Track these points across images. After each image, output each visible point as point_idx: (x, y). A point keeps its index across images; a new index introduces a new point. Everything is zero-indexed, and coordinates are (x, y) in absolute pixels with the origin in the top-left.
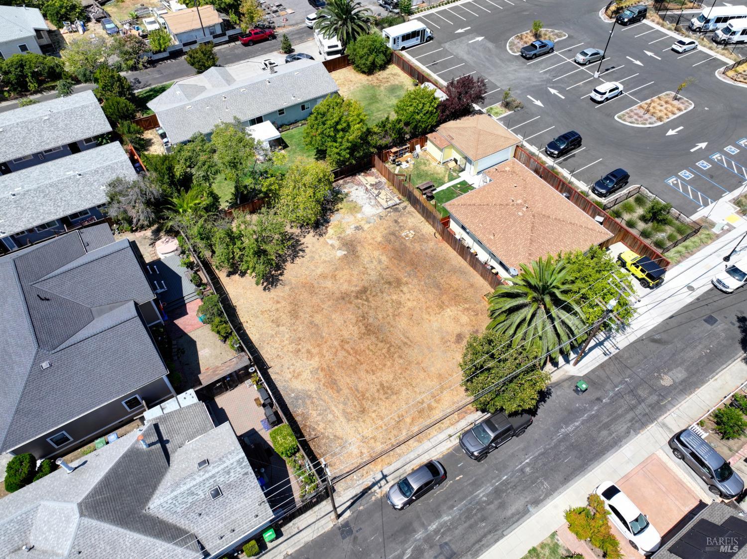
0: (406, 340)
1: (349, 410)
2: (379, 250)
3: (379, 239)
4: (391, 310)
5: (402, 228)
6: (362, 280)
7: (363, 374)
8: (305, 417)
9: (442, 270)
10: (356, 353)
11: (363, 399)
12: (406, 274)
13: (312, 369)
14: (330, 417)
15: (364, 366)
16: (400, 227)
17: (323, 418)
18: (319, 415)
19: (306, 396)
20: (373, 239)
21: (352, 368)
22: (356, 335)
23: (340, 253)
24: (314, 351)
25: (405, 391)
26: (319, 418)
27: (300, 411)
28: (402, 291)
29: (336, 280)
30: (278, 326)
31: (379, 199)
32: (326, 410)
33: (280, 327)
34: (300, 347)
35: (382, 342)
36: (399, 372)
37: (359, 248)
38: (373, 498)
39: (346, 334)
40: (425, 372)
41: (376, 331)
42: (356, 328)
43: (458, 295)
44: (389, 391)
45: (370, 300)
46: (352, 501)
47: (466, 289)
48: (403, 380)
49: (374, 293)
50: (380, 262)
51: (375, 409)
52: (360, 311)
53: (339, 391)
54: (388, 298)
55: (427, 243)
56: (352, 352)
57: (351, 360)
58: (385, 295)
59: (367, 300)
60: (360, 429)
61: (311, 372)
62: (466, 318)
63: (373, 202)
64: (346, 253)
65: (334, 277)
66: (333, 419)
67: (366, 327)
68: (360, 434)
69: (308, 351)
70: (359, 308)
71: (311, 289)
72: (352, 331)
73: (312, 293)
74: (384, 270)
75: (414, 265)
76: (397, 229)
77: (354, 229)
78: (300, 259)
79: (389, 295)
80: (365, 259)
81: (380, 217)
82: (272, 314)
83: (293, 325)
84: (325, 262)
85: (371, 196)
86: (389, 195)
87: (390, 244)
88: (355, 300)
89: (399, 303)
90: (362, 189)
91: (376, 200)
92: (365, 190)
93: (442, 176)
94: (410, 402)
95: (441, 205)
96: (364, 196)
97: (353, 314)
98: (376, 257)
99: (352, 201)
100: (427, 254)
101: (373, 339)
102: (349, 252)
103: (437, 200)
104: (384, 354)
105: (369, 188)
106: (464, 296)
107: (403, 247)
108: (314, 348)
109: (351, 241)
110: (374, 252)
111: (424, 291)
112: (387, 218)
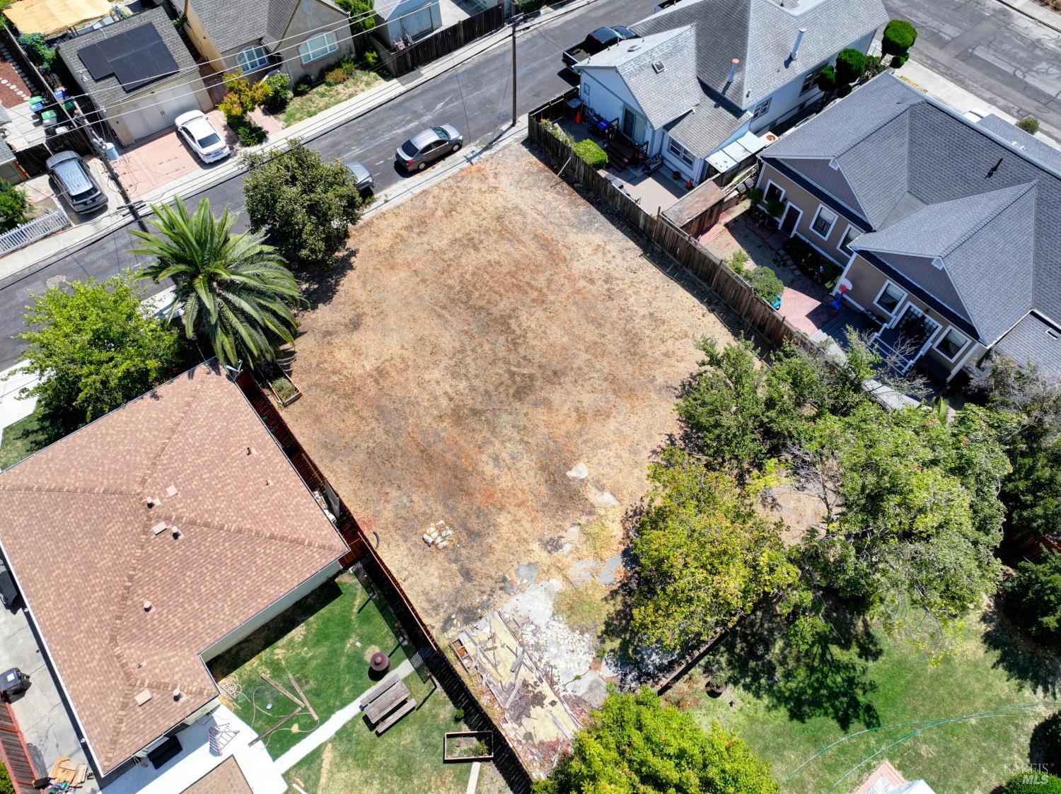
1: (518, 218)
2: (503, 490)
4: (469, 360)
5: (453, 556)
7: (504, 259)
8: (572, 203)
9: (372, 445)
10: (519, 287)
11: (500, 231)
12: (442, 434)
13: (579, 258)
14: (541, 208)
15: (504, 270)
16: (456, 561)
17: (550, 204)
18: (555, 208)
19: (580, 226)
21: (522, 267)
23: (580, 471)
24: (582, 283)
25: (443, 244)
26: (554, 204)
27: (582, 209)
28: (451, 399)
29: (577, 410)
31: (513, 644)
32: (548, 214)
33: (647, 313)
34: (606, 287)
35: (481, 308)
36: (452, 269)
37: (544, 489)
40: (415, 271)
43: (347, 396)
44: (465, 242)
45: (507, 376)
47: (330, 411)
48: (446, 257)
49: (501, 389)
51: (485, 222)
53: (536, 237)
54: (476, 383)
55: (397, 516)
56: (526, 288)
58: (482, 389)
59: (512, 375)
62: (338, 358)
63: (529, 639)
64: (570, 474)
65: (581, 418)
66: (537, 206)
67: (509, 328)
69: (592, 281)
70: (525, 358)
71: (618, 388)
72: (530, 319)
73: (612, 379)
74: (487, 442)
75: (427, 457)
76: (464, 551)
77: (563, 541)
78: (660, 446)
79: (473, 389)
80: (527, 463)
81: (504, 585)
82: (670, 334)
83: (629, 320)
84: (606, 446)
85: (536, 655)
86: (489, 667)
87: (479, 508)
88: (534, 372)
89: (455, 375)
90: (563, 680)
91: (521, 644)
92: (555, 679)
93: (337, 776)
94: (436, 232)
95: (353, 645)
96: (556, 656)
97: (533, 348)
98: (506, 470)
99: (582, 633)
100: (399, 487)
101: (496, 312)
102: (565, 476)
103: (361, 661)
104: (477, 290)
105: (545, 688)
106: (336, 397)
107: (450, 502)
108: (584, 287)
109: (563, 508)
110: (510, 484)
111: (408, 403)
112: (488, 584)
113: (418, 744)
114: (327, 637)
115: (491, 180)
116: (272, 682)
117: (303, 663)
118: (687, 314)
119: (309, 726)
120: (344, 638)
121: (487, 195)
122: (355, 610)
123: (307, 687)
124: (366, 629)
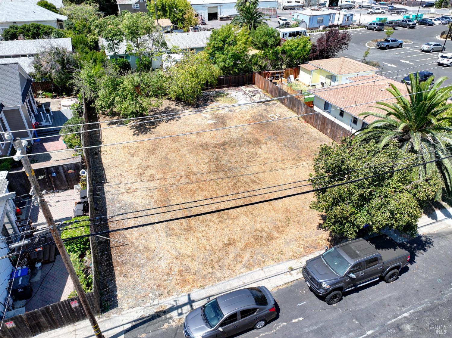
0: (255, 179)
3: (247, 118)
4: (245, 158)
6: (225, 138)
9: (301, 138)
12: (266, 138)
16: (269, 112)
20: (243, 117)
22: (205, 171)
23: (210, 122)
24: (158, 176)
28: (260, 147)
30: (133, 157)
31: (254, 98)
35: (229, 178)
37: (228, 121)
38: (166, 326)
41: (226, 170)
42: (207, 165)
45: (227, 150)
46: (134, 323)
50: (244, 129)
55: (290, 122)
57: (192, 186)
58: (243, 148)
59: (224, 150)
61: (147, 190)
64: (215, 122)
67: (216, 167)
68: (176, 249)
69: (152, 176)
70: (215, 153)
72: (202, 167)
73: (175, 141)
74: (246, 134)
75: (275, 133)
76: (265, 113)
77: (227, 111)
78: (174, 121)
79: (247, 149)
81: (252, 107)
82: (132, 149)
83: (147, 157)
84: (195, 125)
85: (247, 96)
86: (263, 96)
87: (256, 120)
88: (213, 149)
89: (255, 154)
91: (251, 98)
94: (247, 228)
96: (242, 95)
97: (207, 156)
99: (231, 97)
100: (289, 128)
101: (221, 175)
102: (218, 122)
105: (247, 92)
107: (268, 123)
109: (223, 117)
111: (282, 149)
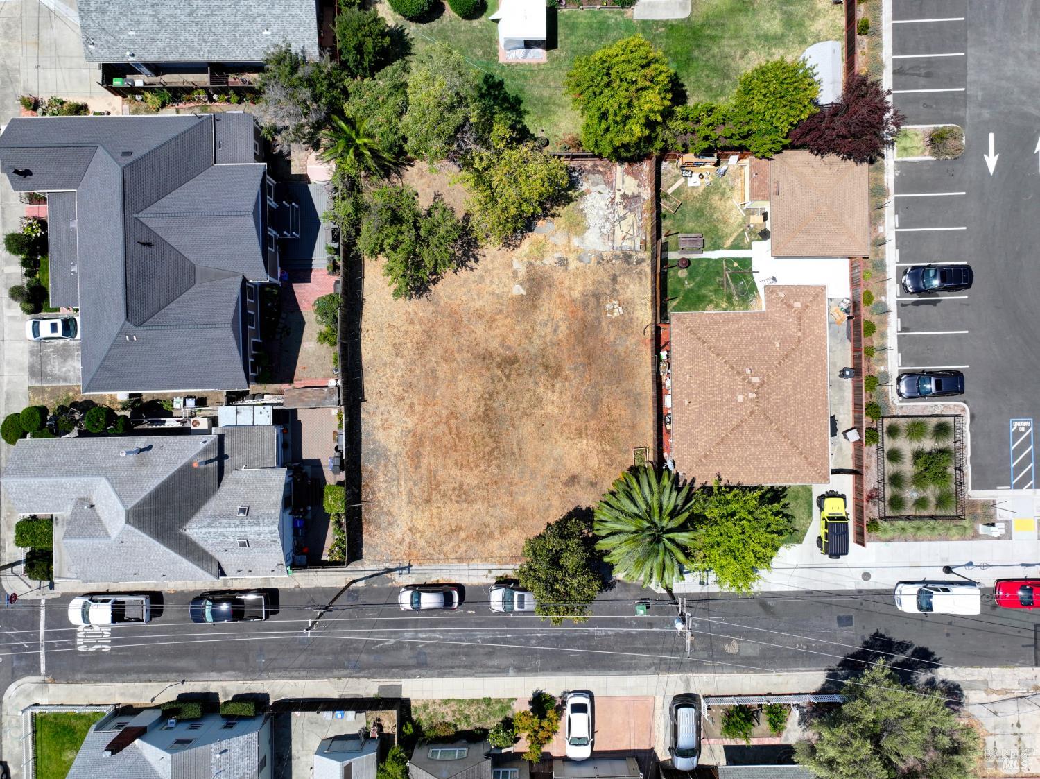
0: (515, 450)
1: (415, 492)
2: (565, 310)
3: (576, 294)
4: (524, 405)
5: (615, 293)
6: (519, 345)
7: (450, 462)
8: (372, 478)
9: (615, 387)
10: (457, 435)
11: (435, 489)
12: (572, 366)
13: (404, 429)
14: (395, 489)
15: (457, 455)
16: (614, 290)
17: (387, 487)
18: (386, 481)
19: (383, 454)
20: (570, 289)
21: (444, 449)
22: (471, 414)
23: (518, 290)
24: (418, 408)
25: (479, 506)
26: (384, 485)
27: (369, 467)
28: (553, 386)
29: (491, 327)
30: (397, 355)
31: (617, 228)
32: (394, 480)
33: (398, 358)
34: (406, 395)
35: (491, 437)
36: (487, 481)
37: (544, 295)
39: (461, 406)
40: (511, 496)
41: (494, 421)
42: (476, 404)
43: (608, 430)
44: (464, 497)
45: (512, 378)
47: (624, 427)
48: (485, 493)
49: (521, 371)
50: (555, 330)
51: (439, 505)
52: (492, 386)
53: (417, 467)
54: (532, 386)
55: (628, 335)
56: (454, 431)
57: (447, 440)
58: (532, 380)
59: (508, 377)
60: (415, 517)
61: (402, 431)
62: (597, 462)
63: (608, 226)
64: (524, 292)
65: (492, 320)
66: (396, 493)
67: (486, 410)
69: (411, 405)
70: (493, 382)
71: (457, 323)
72: (470, 406)
73: (456, 330)
74: (553, 344)
75: (590, 358)
76: (608, 292)
77: (556, 261)
78: (466, 270)
79: (536, 383)
80: (541, 316)
81: (600, 259)
82: (399, 334)
83: (413, 362)
84: (493, 294)
85: (611, 216)
86: (635, 227)
87: (584, 309)
88: (495, 369)
89: (540, 400)
90: (607, 197)
91: (614, 226)
92: (610, 200)
93: (729, 232)
94: (477, 519)
95: (689, 284)
96: (602, 209)
97: (483, 385)
98: (555, 320)
99: (582, 210)
100: (616, 351)
101: (485, 428)
102: (528, 294)
103: (690, 274)
104: (484, 453)
105: (618, 199)
106: (615, 434)
107: (596, 323)
108: (419, 404)
109: (542, 278)
110: (559, 311)
111: (578, 401)
112: (608, 266)
113: (687, 219)
114: (699, 297)
115: (407, 540)
116: (735, 293)
117: (716, 291)
118: (377, 338)
119: (729, 261)
120: (691, 290)
121: (420, 529)
122: (678, 300)
123: (721, 279)
124: (679, 287)
